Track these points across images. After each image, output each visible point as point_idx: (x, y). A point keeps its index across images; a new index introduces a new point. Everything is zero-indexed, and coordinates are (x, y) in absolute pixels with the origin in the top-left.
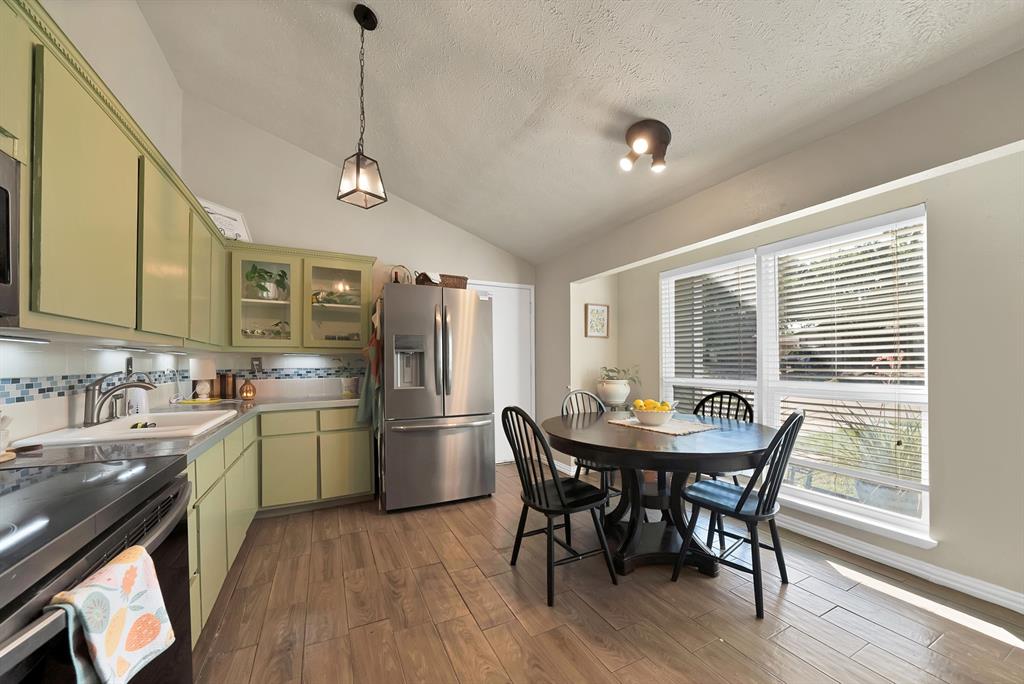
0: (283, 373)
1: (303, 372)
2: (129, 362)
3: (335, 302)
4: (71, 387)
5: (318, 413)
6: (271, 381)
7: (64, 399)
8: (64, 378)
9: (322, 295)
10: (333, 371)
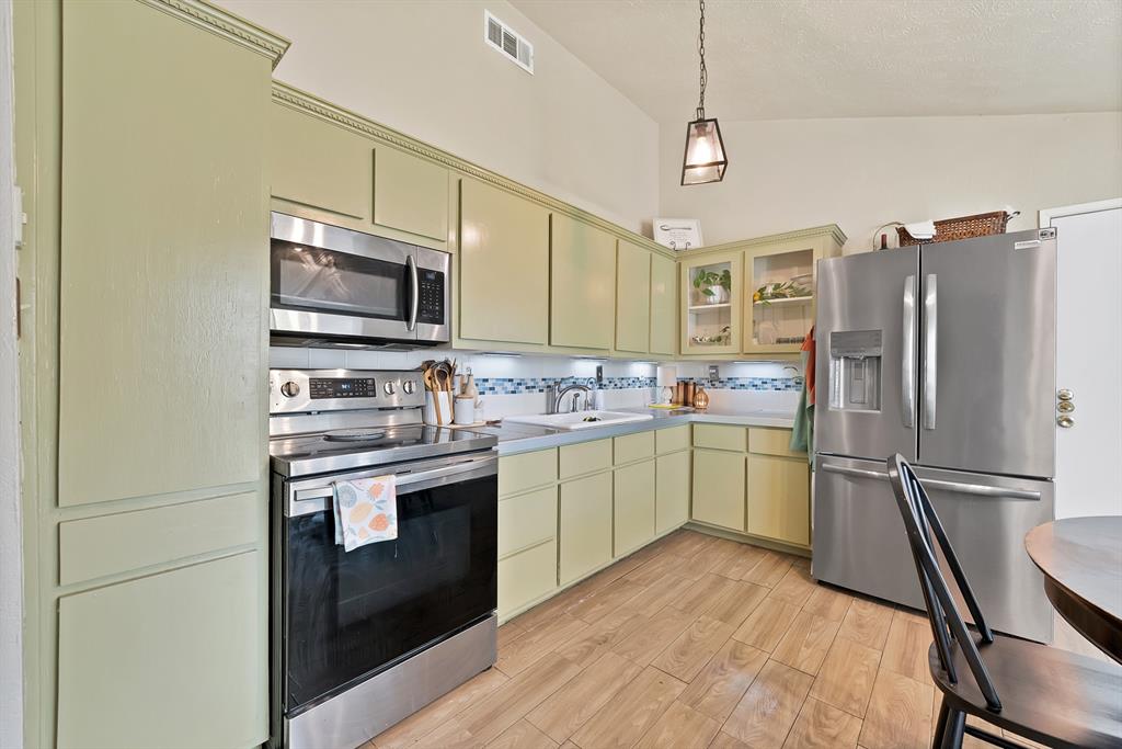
0: (738, 382)
1: (759, 383)
2: (599, 370)
3: (784, 296)
4: (549, 387)
5: (747, 430)
6: (727, 390)
7: (543, 394)
8: (544, 380)
9: (770, 290)
10: (792, 383)
